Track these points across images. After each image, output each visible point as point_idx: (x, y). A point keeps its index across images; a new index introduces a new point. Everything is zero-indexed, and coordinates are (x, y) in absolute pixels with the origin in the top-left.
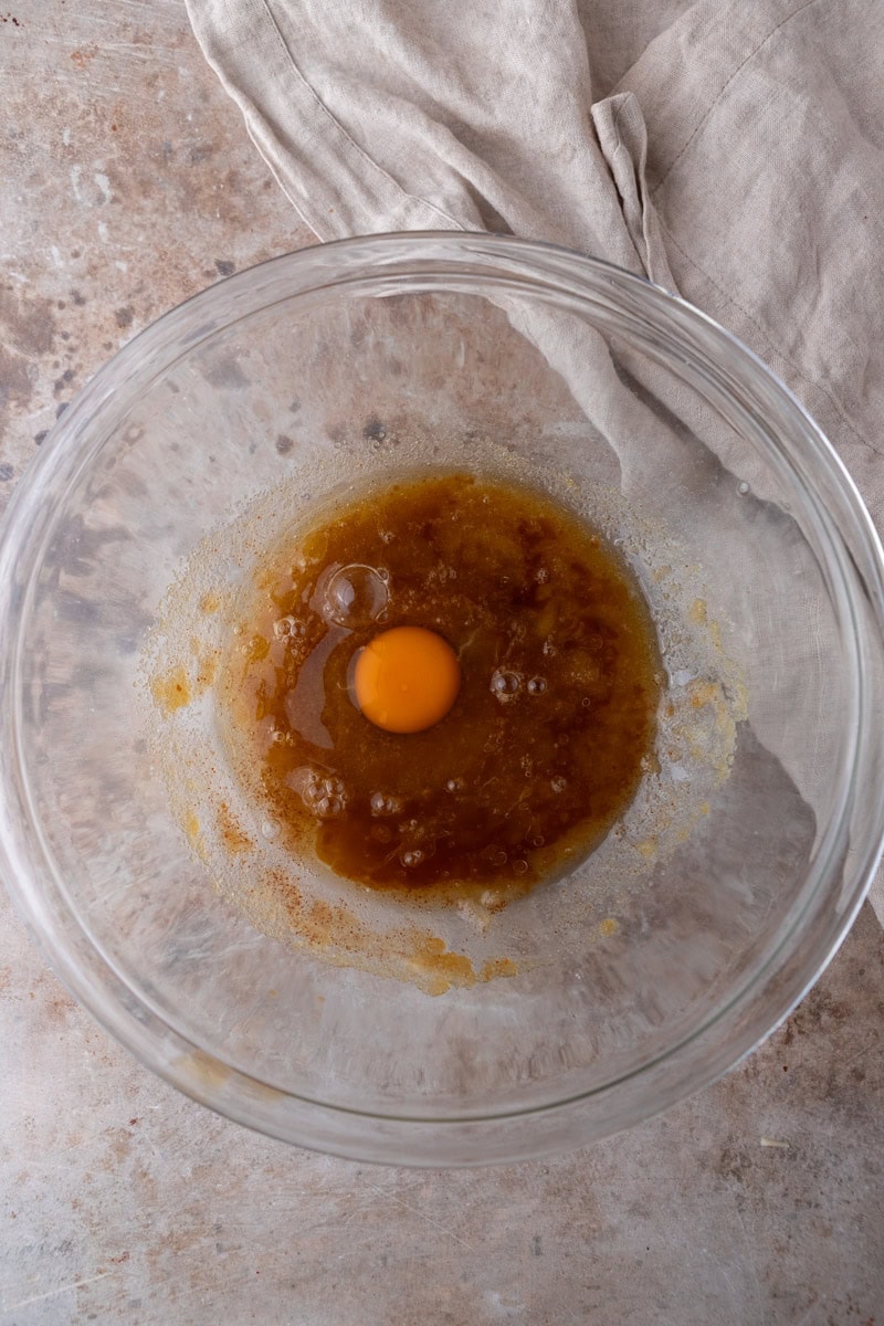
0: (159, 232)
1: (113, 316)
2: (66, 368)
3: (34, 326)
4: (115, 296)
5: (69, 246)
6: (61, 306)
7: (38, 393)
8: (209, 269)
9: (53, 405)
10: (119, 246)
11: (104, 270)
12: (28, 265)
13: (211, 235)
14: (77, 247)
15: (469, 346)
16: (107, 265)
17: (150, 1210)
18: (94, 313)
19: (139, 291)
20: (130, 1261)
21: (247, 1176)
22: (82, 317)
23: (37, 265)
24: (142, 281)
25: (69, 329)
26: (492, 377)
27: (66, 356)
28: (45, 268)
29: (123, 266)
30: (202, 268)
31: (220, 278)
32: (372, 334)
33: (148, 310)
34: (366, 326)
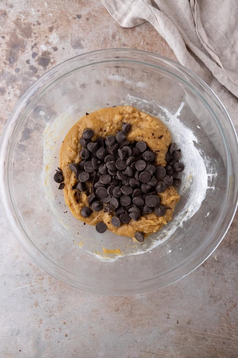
0: (61, 6)
1: (48, 29)
2: (35, 42)
3: (26, 30)
4: (49, 23)
5: (37, 8)
6: (34, 25)
7: (27, 49)
8: (75, 17)
9: (31, 53)
10: (50, 9)
11: (46, 16)
12: (25, 13)
13: (75, 7)
14: (39, 9)
15: (144, 41)
16: (47, 14)
19: (55, 22)
20: (44, 280)
22: (40, 28)
23: (27, 13)
24: (56, 19)
25: (36, 31)
26: (151, 48)
27: (35, 39)
28: (30, 14)
29: (51, 15)
30: (73, 16)
31: (77, 19)
32: (118, 36)
33: (58, 27)
34: (116, 34)
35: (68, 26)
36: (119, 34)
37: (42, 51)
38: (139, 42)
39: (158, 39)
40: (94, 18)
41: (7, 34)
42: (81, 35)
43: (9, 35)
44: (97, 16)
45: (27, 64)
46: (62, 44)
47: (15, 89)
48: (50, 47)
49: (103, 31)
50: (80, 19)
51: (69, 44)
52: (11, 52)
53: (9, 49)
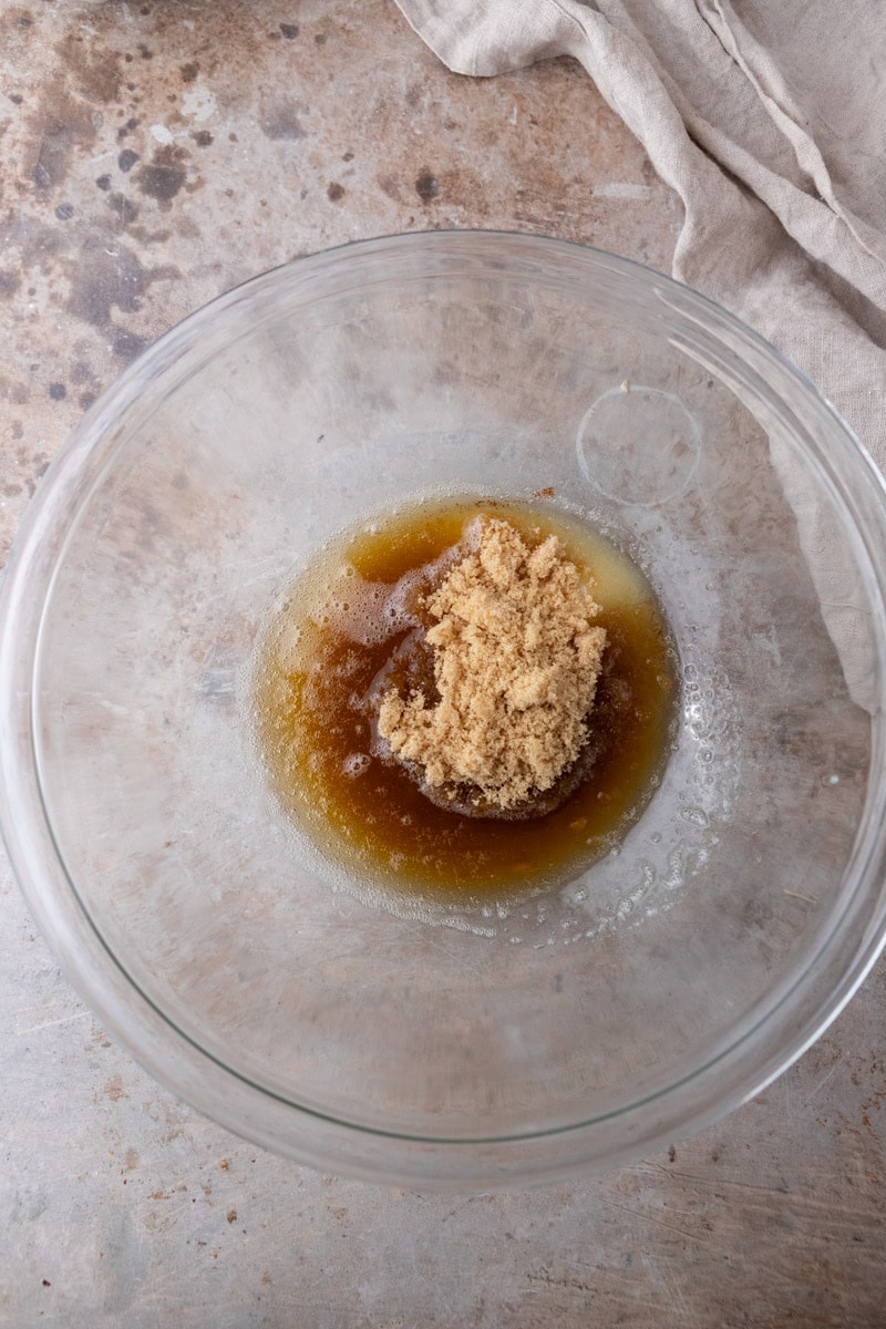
1: (179, 71)
2: (130, 117)
3: (101, 76)
4: (181, 51)
6: (129, 59)
7: (102, 139)
8: (274, 31)
9: (115, 152)
10: (187, 6)
11: (172, 27)
12: (98, 18)
14: (147, 5)
15: (522, 111)
16: (175, 23)
17: (174, 935)
18: (160, 67)
21: (273, 904)
22: (148, 70)
23: (107, 19)
24: (208, 40)
25: (135, 80)
26: (545, 137)
27: (131, 105)
28: (115, 23)
30: (267, 30)
31: (284, 40)
32: (429, 95)
33: (213, 67)
34: (423, 88)
35: (252, 62)
36: (433, 89)
37: (155, 148)
38: (504, 115)
39: (572, 106)
40: (345, 37)
41: (32, 88)
42: (296, 93)
43: (40, 91)
44: (353, 28)
45: (100, 191)
46: (229, 123)
47: (52, 276)
48: (185, 133)
49: (374, 80)
50: (294, 41)
51: (252, 123)
52: (44, 148)
53: (38, 139)
